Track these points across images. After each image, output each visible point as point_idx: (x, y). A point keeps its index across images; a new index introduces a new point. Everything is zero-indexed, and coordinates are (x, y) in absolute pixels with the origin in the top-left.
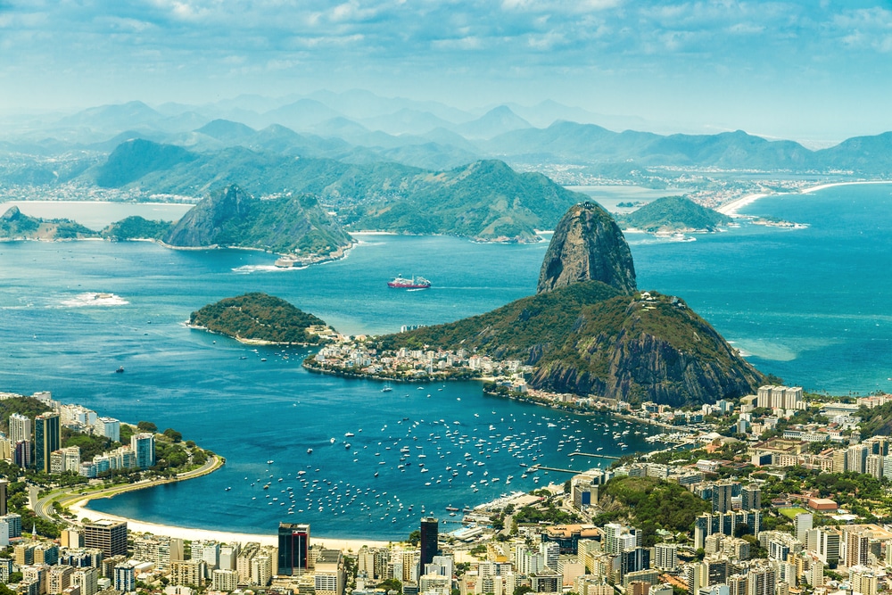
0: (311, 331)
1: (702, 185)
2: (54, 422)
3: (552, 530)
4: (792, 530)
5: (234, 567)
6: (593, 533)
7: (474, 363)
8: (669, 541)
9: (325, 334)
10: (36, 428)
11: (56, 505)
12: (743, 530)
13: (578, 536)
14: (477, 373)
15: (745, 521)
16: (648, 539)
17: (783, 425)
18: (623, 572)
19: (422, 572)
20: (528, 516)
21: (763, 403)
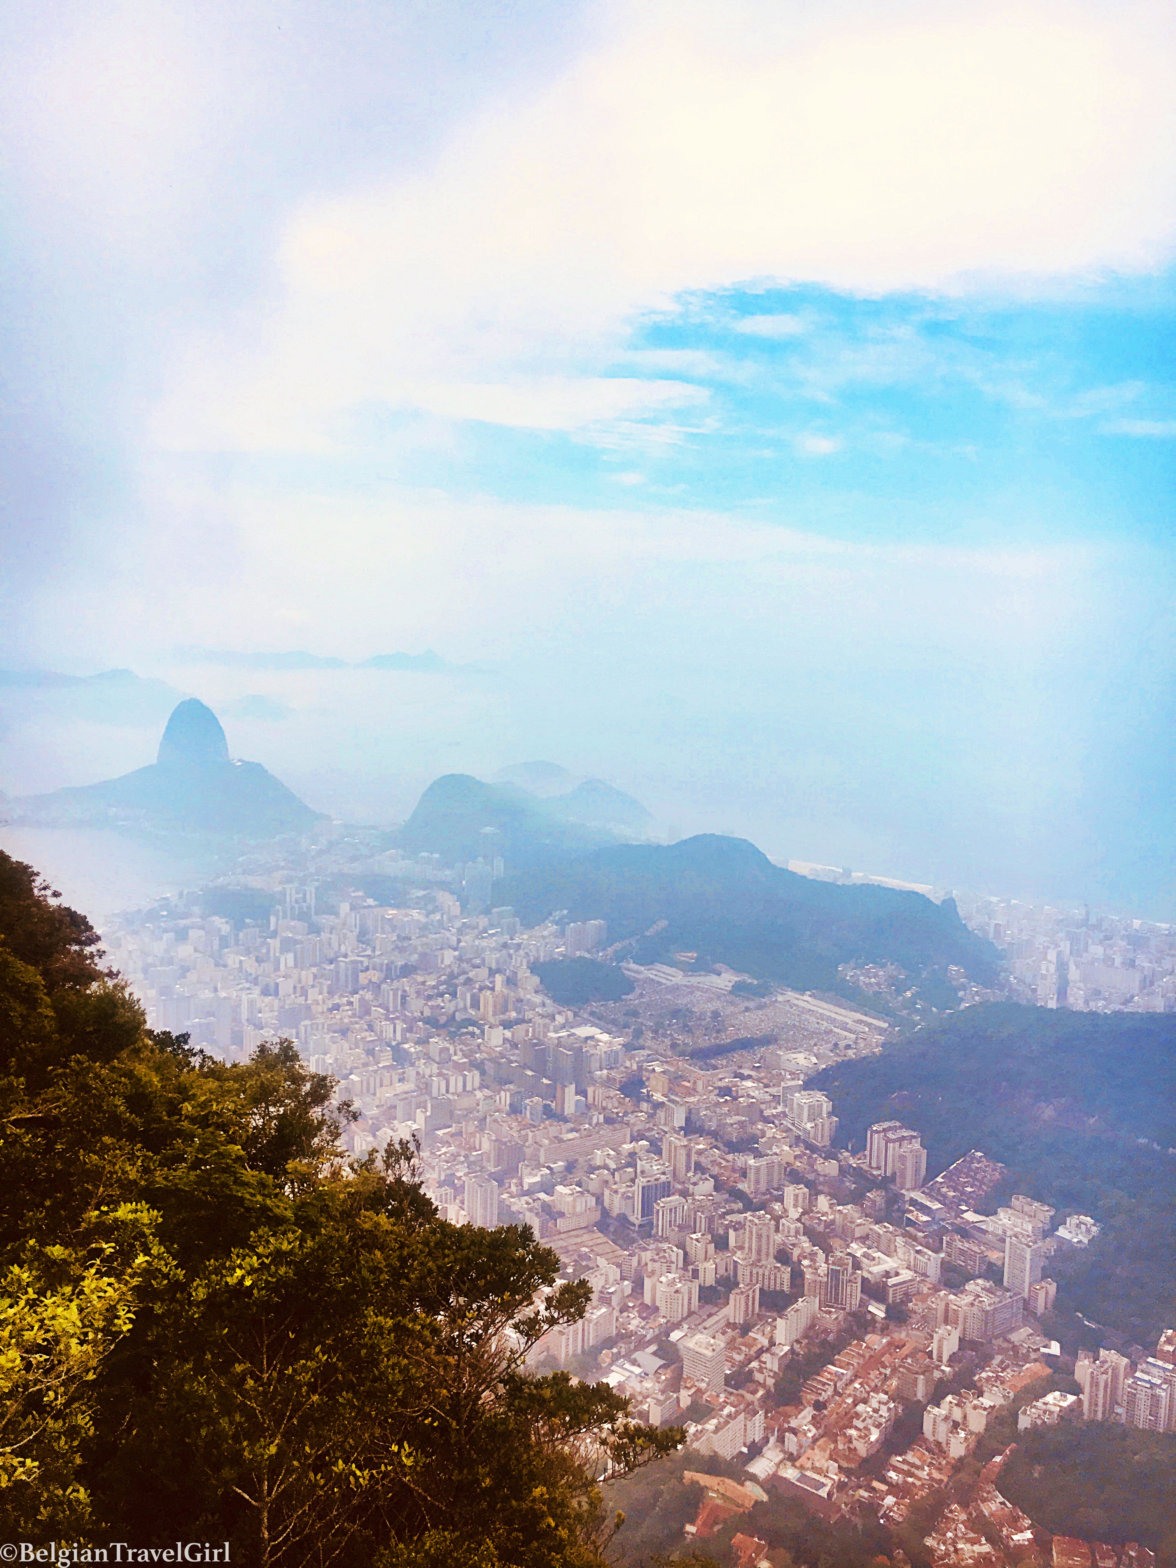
4: (336, 914)
6: (200, 923)
7: (113, 811)
8: (254, 927)
12: (303, 916)
15: (305, 910)
16: (239, 925)
20: (152, 916)
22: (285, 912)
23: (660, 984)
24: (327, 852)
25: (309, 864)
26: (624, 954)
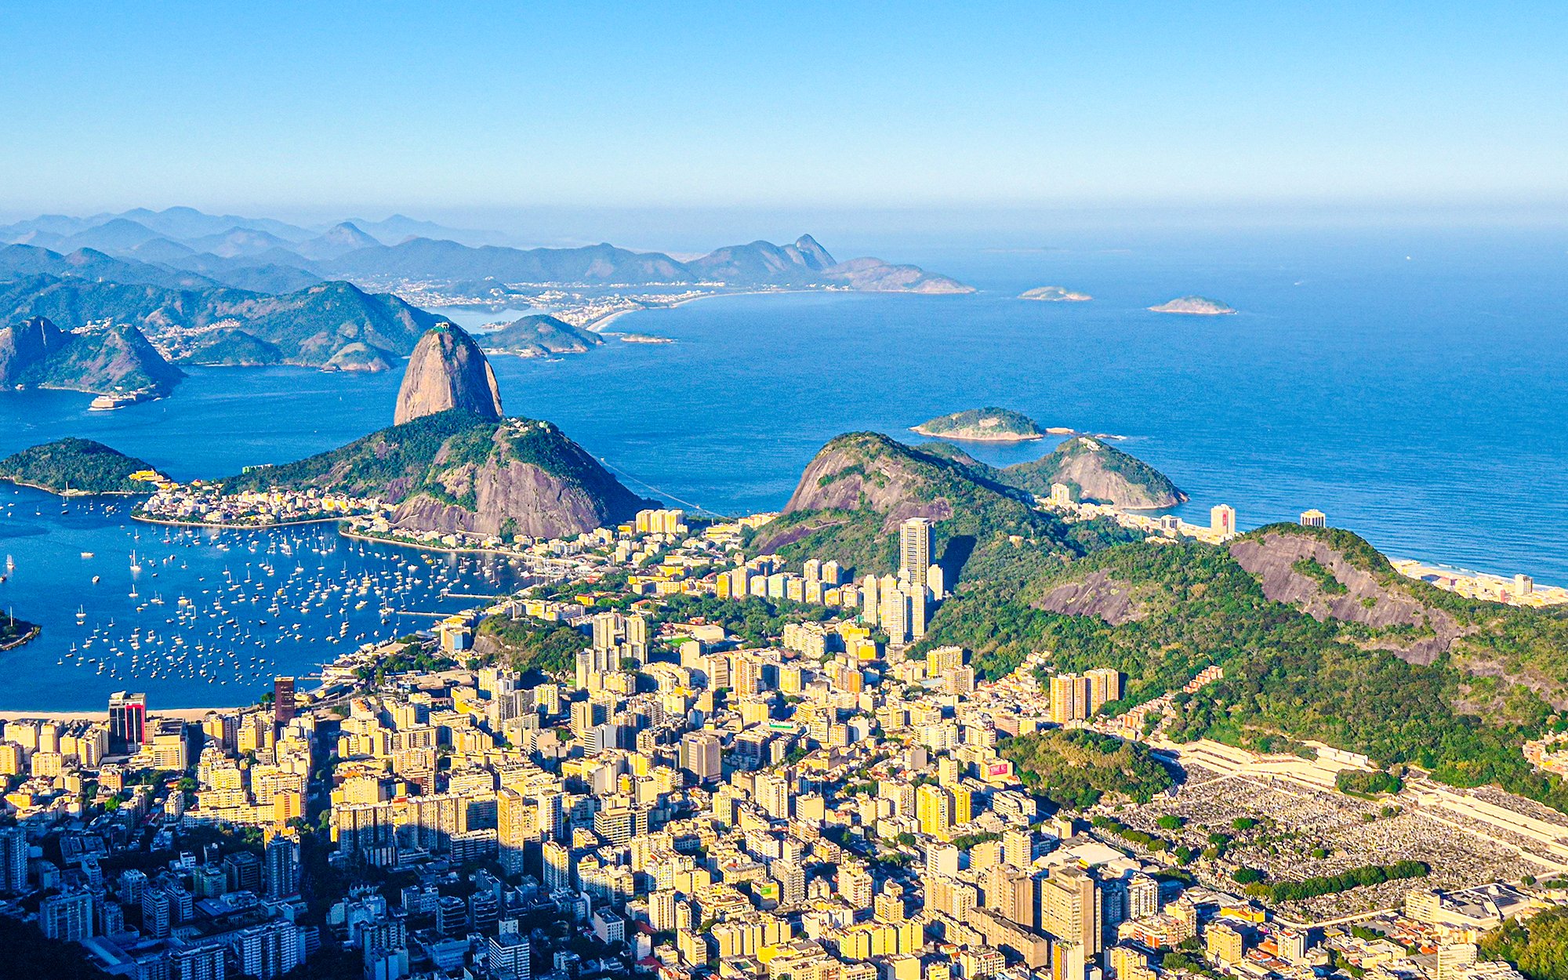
3: (424, 681)
4: (678, 661)
5: (57, 749)
12: (625, 665)
14: (332, 514)
15: (629, 654)
17: (664, 550)
18: (502, 717)
19: (277, 736)
21: (642, 529)
22: (597, 658)
23: (1216, 775)
24: (658, 560)
25: (631, 580)
26: (1152, 722)
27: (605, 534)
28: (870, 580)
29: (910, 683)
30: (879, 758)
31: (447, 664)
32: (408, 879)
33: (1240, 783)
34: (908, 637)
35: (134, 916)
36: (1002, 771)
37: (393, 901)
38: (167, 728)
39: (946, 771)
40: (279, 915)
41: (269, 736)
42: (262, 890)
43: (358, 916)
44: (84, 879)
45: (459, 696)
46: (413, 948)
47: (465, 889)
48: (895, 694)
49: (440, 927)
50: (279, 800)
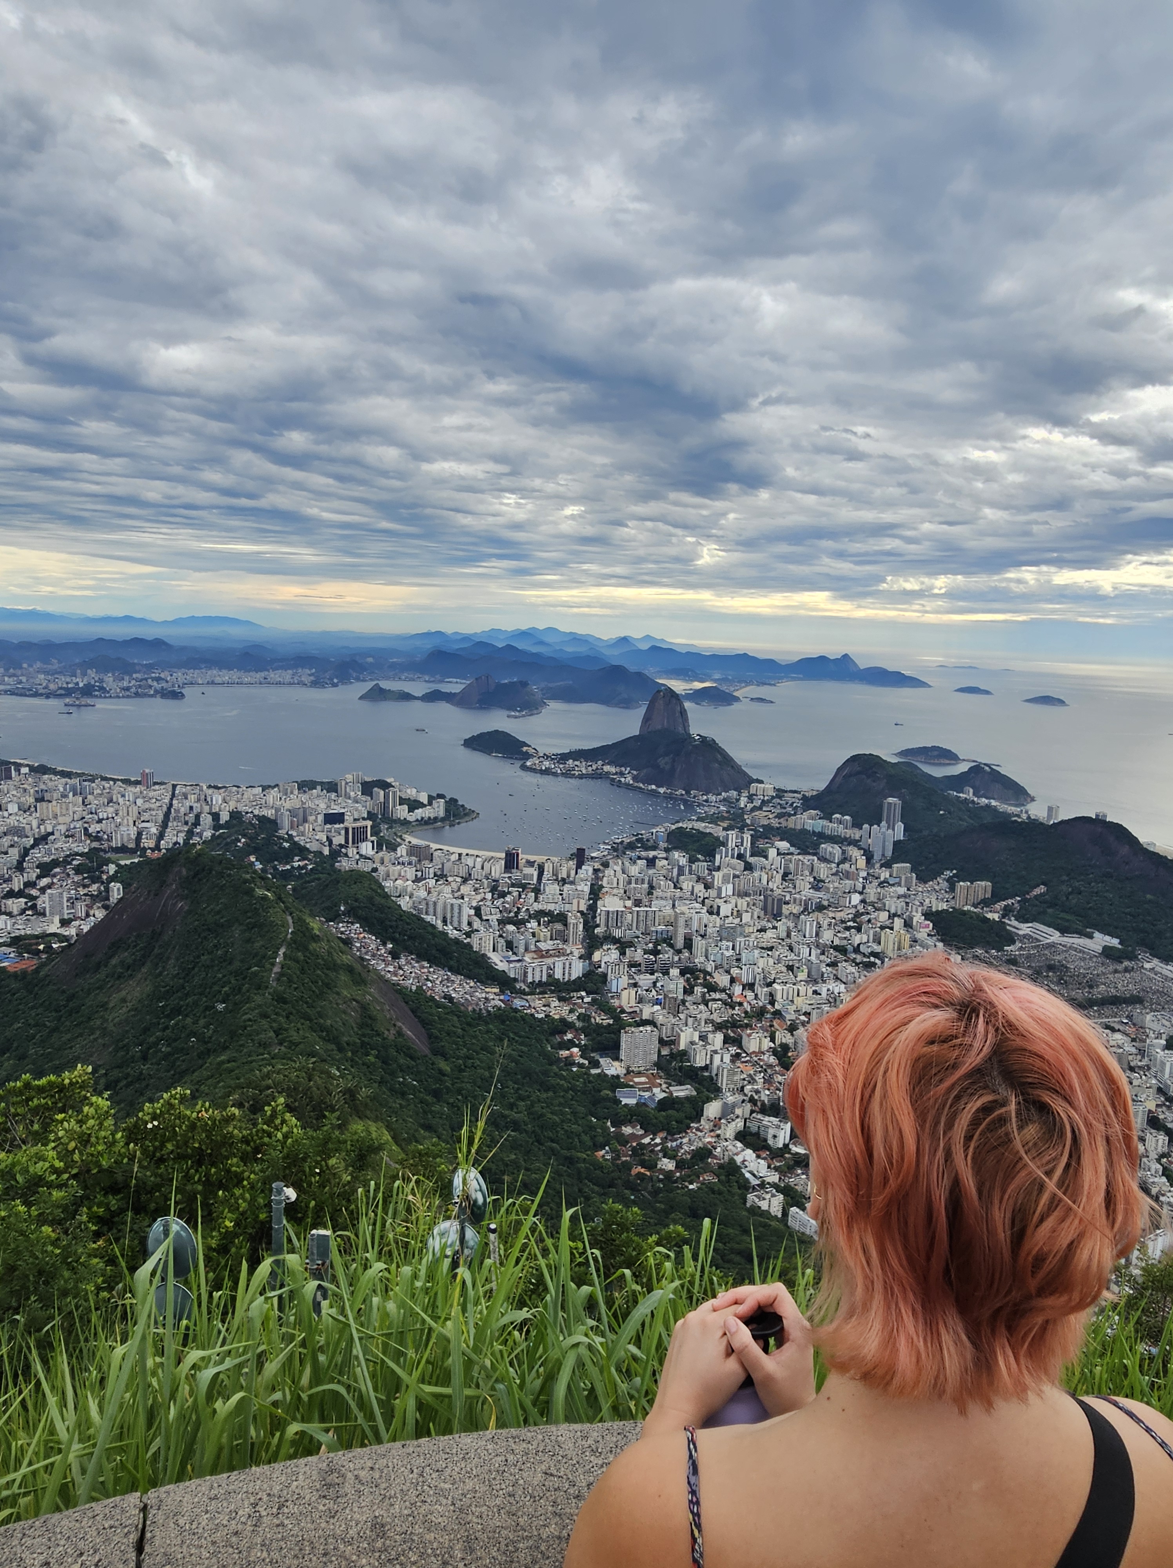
0: (525, 749)
1: (724, 680)
2: (394, 793)
3: (643, 854)
4: (766, 857)
5: (483, 868)
6: (664, 855)
7: (607, 768)
8: (703, 861)
9: (531, 751)
10: (386, 797)
11: (395, 834)
12: (740, 857)
13: (655, 858)
14: (608, 773)
15: (742, 852)
16: (692, 860)
17: (764, 803)
18: (679, 875)
20: (631, 846)
21: (752, 791)
22: (727, 853)
23: (1038, 940)
24: (760, 808)
25: (746, 817)
26: (1007, 912)
27: (734, 793)
28: (866, 826)
29: (882, 879)
30: (862, 914)
31: (654, 848)
32: (631, 944)
33: (1052, 946)
34: (883, 855)
35: (510, 945)
36: (927, 926)
37: (623, 953)
38: (530, 864)
39: (898, 923)
40: (571, 953)
41: (573, 873)
42: (565, 941)
43: (605, 959)
44: (490, 926)
45: (660, 863)
46: (631, 977)
47: (655, 952)
48: (875, 883)
49: (643, 969)
50: (575, 902)
